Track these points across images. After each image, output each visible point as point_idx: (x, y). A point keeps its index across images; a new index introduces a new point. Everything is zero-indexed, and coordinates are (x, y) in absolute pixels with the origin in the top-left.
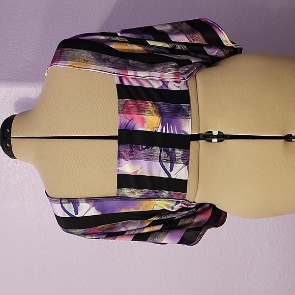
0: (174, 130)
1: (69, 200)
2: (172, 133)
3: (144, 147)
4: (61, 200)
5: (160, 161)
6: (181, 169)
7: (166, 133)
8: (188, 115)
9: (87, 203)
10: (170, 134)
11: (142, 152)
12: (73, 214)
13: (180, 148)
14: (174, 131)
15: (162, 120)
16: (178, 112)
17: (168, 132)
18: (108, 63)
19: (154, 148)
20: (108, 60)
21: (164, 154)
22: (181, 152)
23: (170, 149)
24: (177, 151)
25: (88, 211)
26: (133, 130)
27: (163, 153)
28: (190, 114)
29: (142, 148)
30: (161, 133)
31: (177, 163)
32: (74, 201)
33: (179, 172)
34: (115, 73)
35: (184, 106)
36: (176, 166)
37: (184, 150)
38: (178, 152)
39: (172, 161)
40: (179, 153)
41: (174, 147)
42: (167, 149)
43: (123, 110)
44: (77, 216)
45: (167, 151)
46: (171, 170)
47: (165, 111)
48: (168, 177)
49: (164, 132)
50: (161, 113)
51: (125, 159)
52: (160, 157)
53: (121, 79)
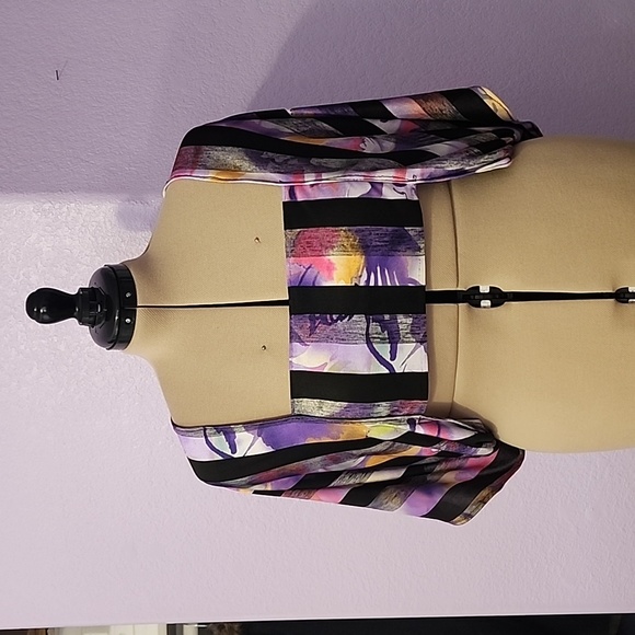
0: (392, 279)
1: (219, 429)
2: (389, 284)
3: (335, 317)
4: (205, 430)
5: (369, 342)
6: (412, 353)
7: (376, 286)
8: (419, 249)
9: (247, 430)
10: (385, 287)
11: (331, 327)
12: (229, 452)
13: (406, 313)
14: (392, 281)
15: (367, 261)
16: (399, 244)
17: (380, 284)
18: (271, 164)
19: (355, 317)
20: (273, 160)
21: (375, 328)
22: (410, 320)
23: (387, 317)
24: (401, 318)
25: (252, 445)
26: (314, 287)
27: (373, 325)
28: (422, 246)
29: (332, 319)
30: (367, 287)
31: (403, 342)
32: (226, 430)
33: (410, 359)
34: (281, 182)
35: (412, 231)
36: (401, 348)
37: (415, 316)
38: (404, 320)
39: (394, 340)
40: (404, 322)
41: (394, 312)
42: (380, 317)
43: (294, 250)
44: (235, 456)
45: (381, 322)
46: (393, 358)
47: (374, 244)
48: (387, 371)
49: (372, 284)
50: (365, 248)
51: (301, 342)
52: (367, 334)
53: (292, 191)
